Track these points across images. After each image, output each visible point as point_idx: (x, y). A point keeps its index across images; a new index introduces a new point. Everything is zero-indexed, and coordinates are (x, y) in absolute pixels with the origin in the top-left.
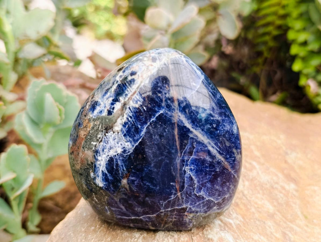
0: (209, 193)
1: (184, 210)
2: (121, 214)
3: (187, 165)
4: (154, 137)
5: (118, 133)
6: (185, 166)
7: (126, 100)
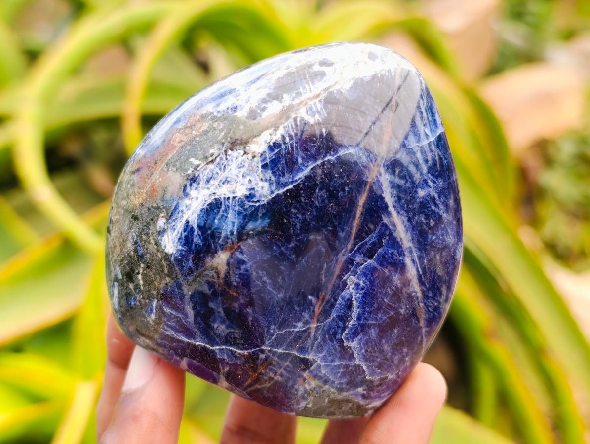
0: (366, 351)
1: (306, 364)
2: (178, 327)
3: (355, 273)
4: (319, 192)
5: (254, 157)
6: (349, 273)
7: (294, 103)
